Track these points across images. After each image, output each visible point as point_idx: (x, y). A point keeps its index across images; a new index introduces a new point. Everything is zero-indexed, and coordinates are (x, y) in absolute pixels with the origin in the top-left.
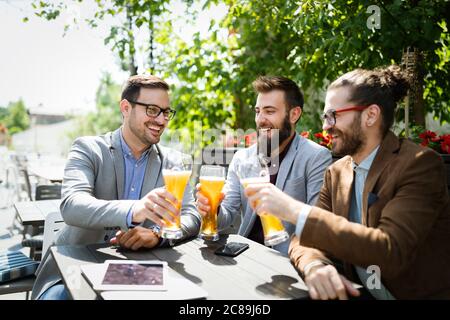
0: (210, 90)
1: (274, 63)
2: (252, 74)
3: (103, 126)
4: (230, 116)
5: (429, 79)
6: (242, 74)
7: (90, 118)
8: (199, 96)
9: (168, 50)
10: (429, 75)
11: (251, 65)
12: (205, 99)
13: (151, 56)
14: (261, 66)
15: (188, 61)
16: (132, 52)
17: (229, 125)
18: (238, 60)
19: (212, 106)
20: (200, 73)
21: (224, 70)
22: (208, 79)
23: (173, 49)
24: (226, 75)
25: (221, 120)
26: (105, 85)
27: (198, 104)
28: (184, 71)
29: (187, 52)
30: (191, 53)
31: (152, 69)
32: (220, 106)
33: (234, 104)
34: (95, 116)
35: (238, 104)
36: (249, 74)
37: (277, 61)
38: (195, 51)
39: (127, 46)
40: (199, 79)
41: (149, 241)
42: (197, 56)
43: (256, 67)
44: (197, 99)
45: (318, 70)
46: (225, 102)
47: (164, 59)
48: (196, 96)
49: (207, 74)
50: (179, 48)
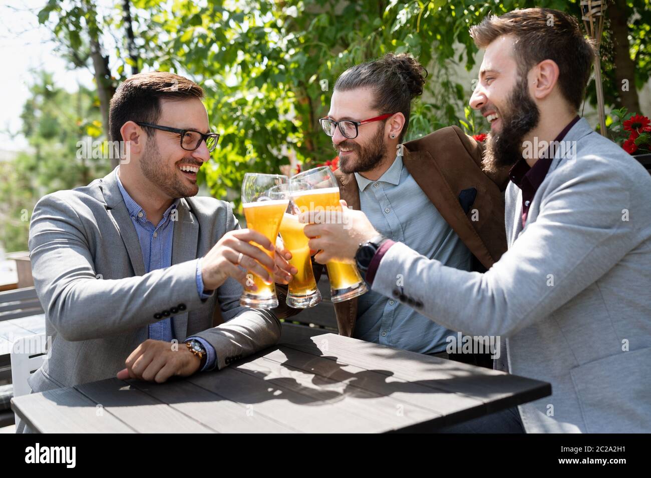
0: (249, 87)
1: (362, 22)
2: (325, 46)
3: (51, 177)
4: (294, 129)
5: (637, 23)
6: (306, 49)
7: (22, 166)
8: (231, 100)
9: (160, 18)
10: (637, 16)
11: (321, 32)
12: (243, 103)
13: (130, 34)
14: (337, 31)
15: (203, 37)
16: (95, 32)
17: (295, 145)
18: (293, 25)
19: (258, 115)
20: (226, 58)
21: (271, 45)
22: (244, 64)
23: (170, 17)
24: (275, 55)
25: (277, 137)
26: (40, 99)
27: (229, 115)
28: (197, 57)
29: (197, 20)
30: (205, 19)
31: (135, 58)
32: (272, 113)
33: (298, 107)
34: (32, 161)
35: (305, 105)
36: (319, 48)
37: (366, 18)
38: (213, 16)
39: (83, 21)
40: (227, 68)
41: (184, 364)
42: (217, 25)
43: (330, 33)
44: (227, 104)
45: (443, 29)
46: (280, 106)
47: (155, 37)
48: (225, 99)
49: (241, 56)
50: (181, 13)
